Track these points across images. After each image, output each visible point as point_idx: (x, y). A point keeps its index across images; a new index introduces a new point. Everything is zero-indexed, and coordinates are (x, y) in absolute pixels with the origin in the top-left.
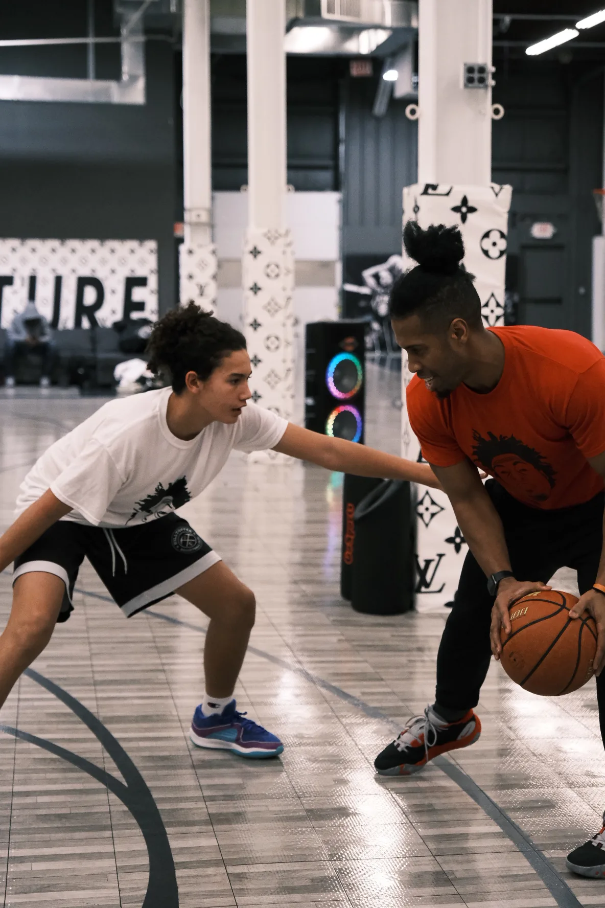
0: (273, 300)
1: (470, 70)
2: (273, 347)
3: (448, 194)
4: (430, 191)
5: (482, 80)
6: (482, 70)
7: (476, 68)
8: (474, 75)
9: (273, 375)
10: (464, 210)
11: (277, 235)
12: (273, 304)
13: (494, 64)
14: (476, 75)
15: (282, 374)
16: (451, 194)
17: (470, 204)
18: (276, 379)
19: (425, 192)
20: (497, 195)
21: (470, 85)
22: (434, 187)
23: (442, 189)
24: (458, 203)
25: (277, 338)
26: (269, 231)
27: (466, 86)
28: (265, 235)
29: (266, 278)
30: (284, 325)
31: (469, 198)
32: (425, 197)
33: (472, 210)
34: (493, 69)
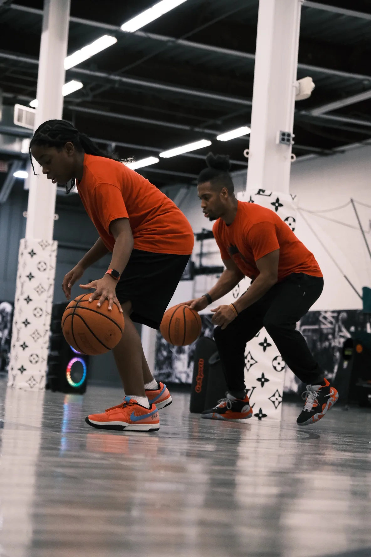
0: (40, 284)
1: (283, 134)
2: (38, 315)
3: (270, 195)
4: (261, 193)
5: (288, 140)
6: (289, 135)
7: (286, 134)
8: (284, 137)
9: (36, 333)
10: (277, 205)
11: (47, 244)
12: (40, 287)
13: (294, 133)
14: (286, 137)
15: (42, 333)
16: (272, 196)
17: (280, 202)
18: (38, 336)
19: (259, 193)
20: (293, 199)
21: (283, 142)
22: (263, 191)
23: (267, 193)
24: (274, 201)
25: (41, 310)
26: (42, 241)
27: (280, 142)
28: (39, 243)
29: (37, 270)
30: (46, 302)
31: (280, 199)
32: (258, 196)
33: (281, 205)
34: (293, 136)
